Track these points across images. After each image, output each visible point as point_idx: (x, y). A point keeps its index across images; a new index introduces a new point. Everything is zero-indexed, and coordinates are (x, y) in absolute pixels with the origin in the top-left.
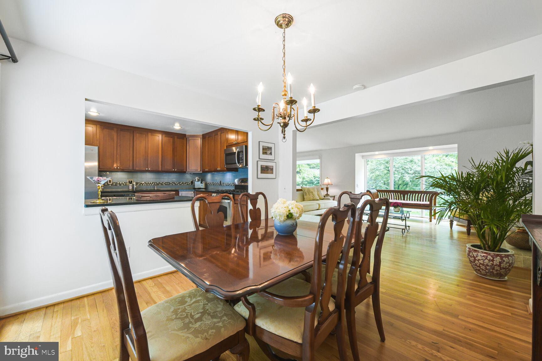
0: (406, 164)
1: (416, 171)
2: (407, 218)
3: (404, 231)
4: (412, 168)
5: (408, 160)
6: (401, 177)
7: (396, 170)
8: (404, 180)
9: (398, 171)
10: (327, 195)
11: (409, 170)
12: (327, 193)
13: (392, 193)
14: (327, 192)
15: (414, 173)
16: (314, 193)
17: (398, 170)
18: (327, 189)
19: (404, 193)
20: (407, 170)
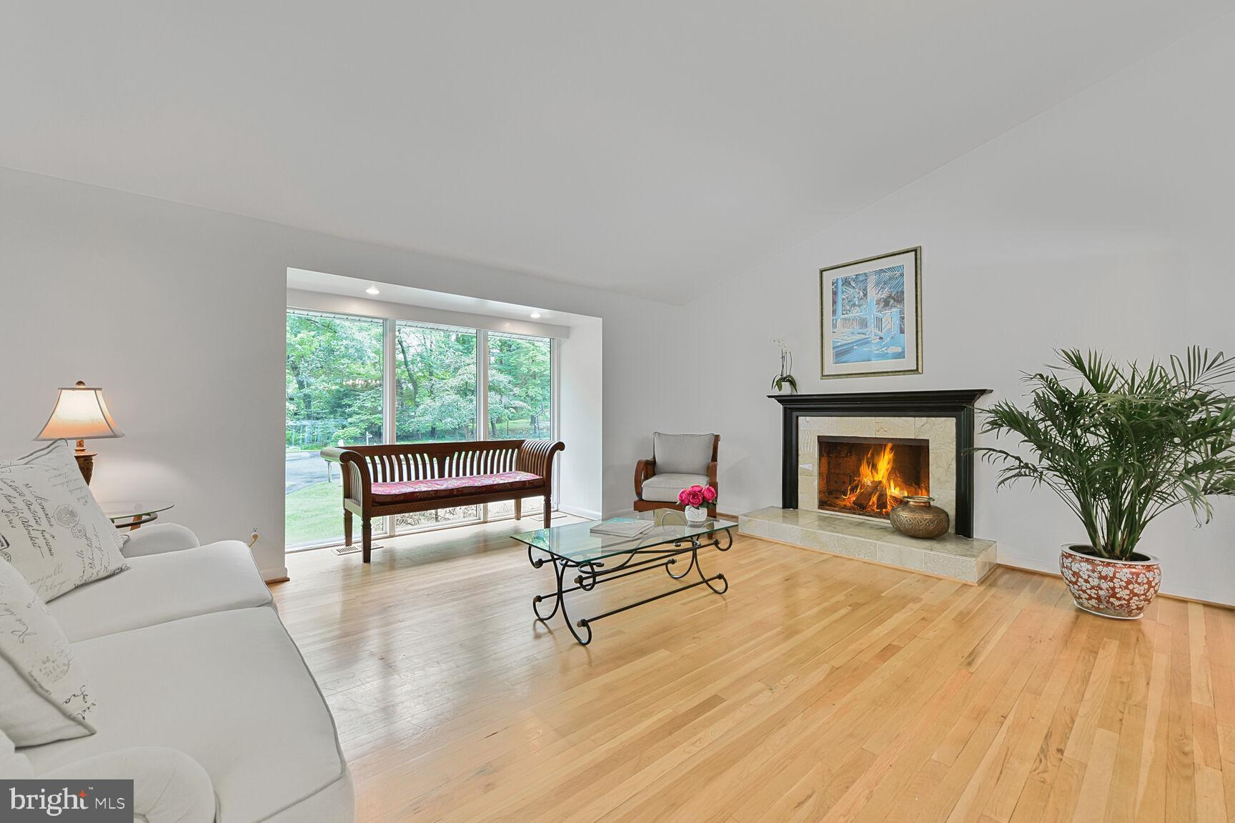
19: (441, 452)
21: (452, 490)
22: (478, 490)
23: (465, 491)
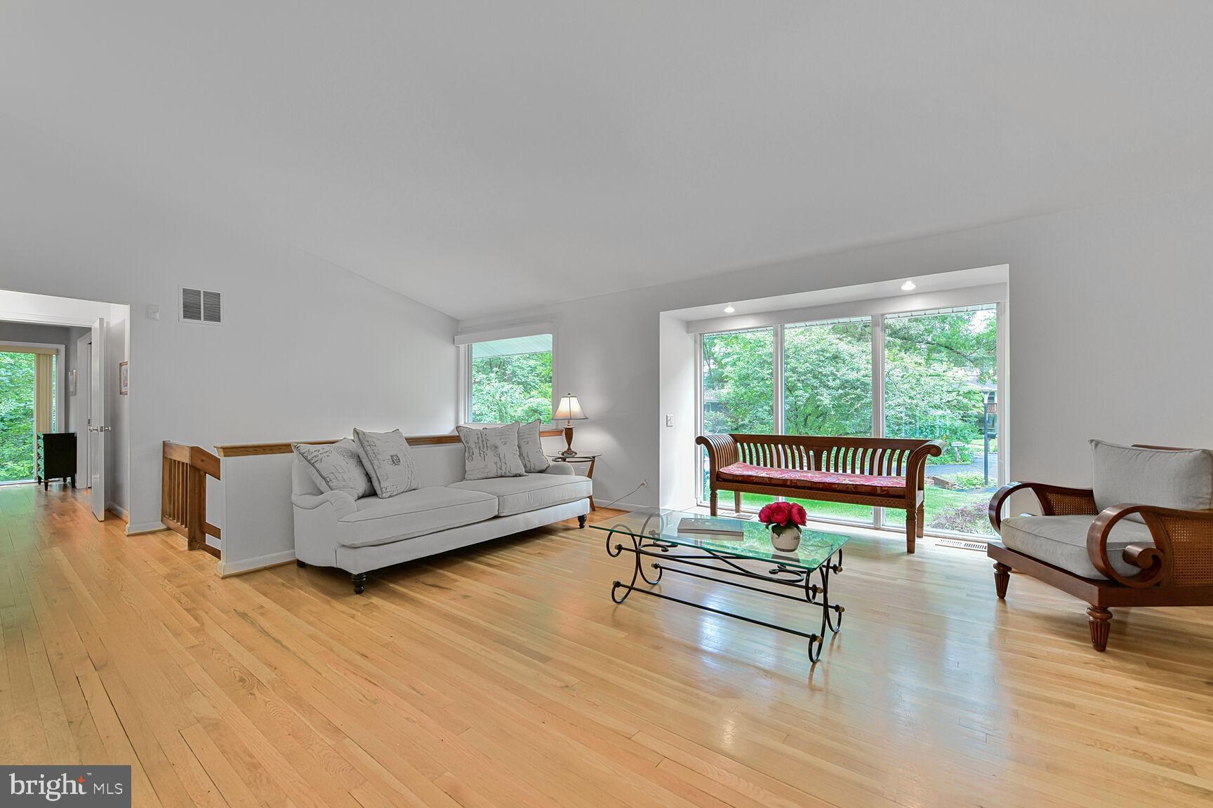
0: (821, 364)
1: (847, 381)
2: (831, 571)
3: (815, 645)
4: (836, 373)
5: (828, 355)
6: (811, 395)
7: (799, 380)
8: (818, 403)
9: (803, 381)
10: (569, 452)
11: (830, 378)
12: (569, 449)
13: (780, 446)
14: (569, 445)
15: (842, 386)
16: (502, 450)
17: (803, 378)
18: (569, 434)
19: (818, 447)
20: (824, 379)
21: (786, 480)
22: (814, 486)
23: (799, 484)
